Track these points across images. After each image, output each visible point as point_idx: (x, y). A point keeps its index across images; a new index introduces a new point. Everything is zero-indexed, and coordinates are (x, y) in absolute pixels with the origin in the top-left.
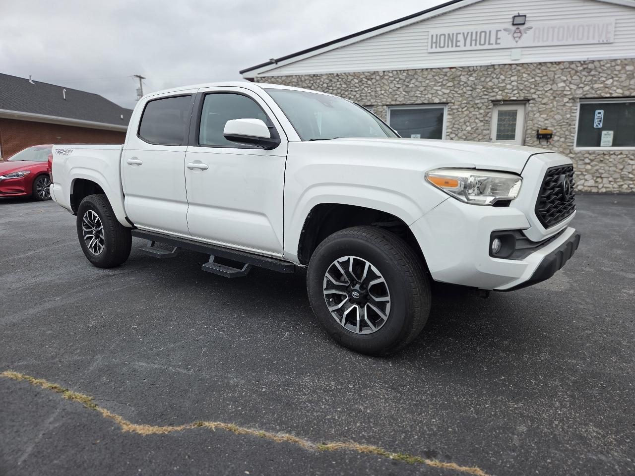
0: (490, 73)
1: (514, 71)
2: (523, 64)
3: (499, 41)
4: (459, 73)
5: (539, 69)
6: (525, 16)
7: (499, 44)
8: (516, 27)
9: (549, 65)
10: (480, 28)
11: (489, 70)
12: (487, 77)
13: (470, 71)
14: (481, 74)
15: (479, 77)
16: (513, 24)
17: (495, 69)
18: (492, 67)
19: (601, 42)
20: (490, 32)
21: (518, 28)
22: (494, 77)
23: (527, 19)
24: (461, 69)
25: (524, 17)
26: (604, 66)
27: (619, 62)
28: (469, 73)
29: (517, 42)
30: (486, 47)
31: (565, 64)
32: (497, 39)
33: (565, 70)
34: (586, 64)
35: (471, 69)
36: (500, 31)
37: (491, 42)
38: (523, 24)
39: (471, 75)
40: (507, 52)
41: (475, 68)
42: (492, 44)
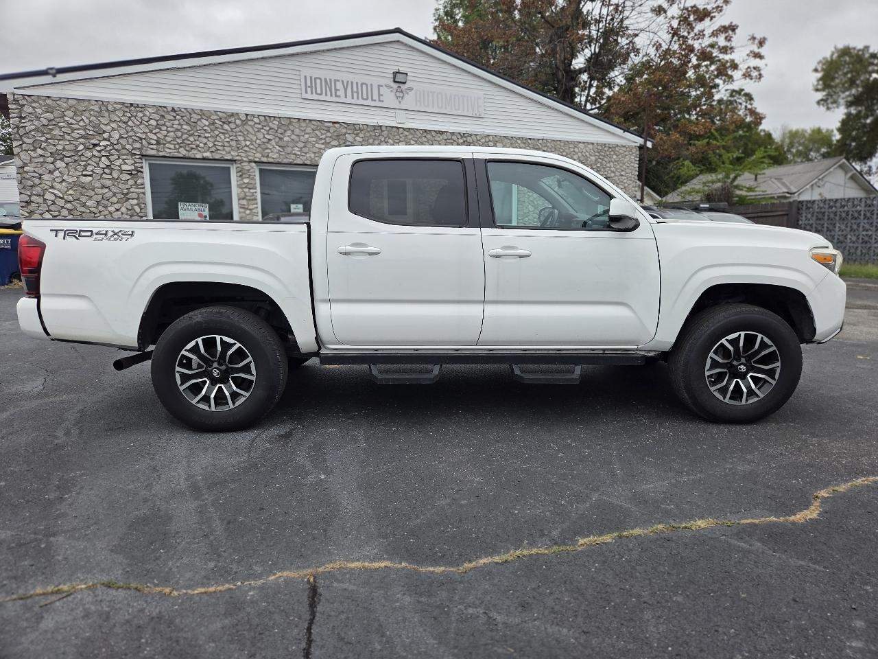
0: (377, 134)
1: (401, 135)
2: (409, 129)
3: (382, 98)
4: (344, 131)
5: (425, 137)
6: (407, 74)
7: (383, 101)
8: (398, 85)
9: (434, 134)
10: (360, 79)
11: (376, 131)
12: (374, 140)
13: (356, 130)
14: (368, 135)
15: (367, 139)
16: (395, 82)
17: (382, 131)
18: (379, 128)
19: (475, 116)
20: (371, 85)
21: (399, 87)
22: (383, 140)
23: (408, 78)
24: (346, 126)
25: (405, 75)
26: (479, 140)
27: (491, 138)
28: (355, 132)
29: (400, 102)
30: (369, 102)
31: (448, 134)
32: (380, 95)
33: (448, 141)
34: (465, 137)
35: (357, 127)
36: (382, 86)
37: (374, 98)
38: (405, 83)
39: (357, 135)
40: (391, 113)
41: (361, 126)
42: (375, 101)
